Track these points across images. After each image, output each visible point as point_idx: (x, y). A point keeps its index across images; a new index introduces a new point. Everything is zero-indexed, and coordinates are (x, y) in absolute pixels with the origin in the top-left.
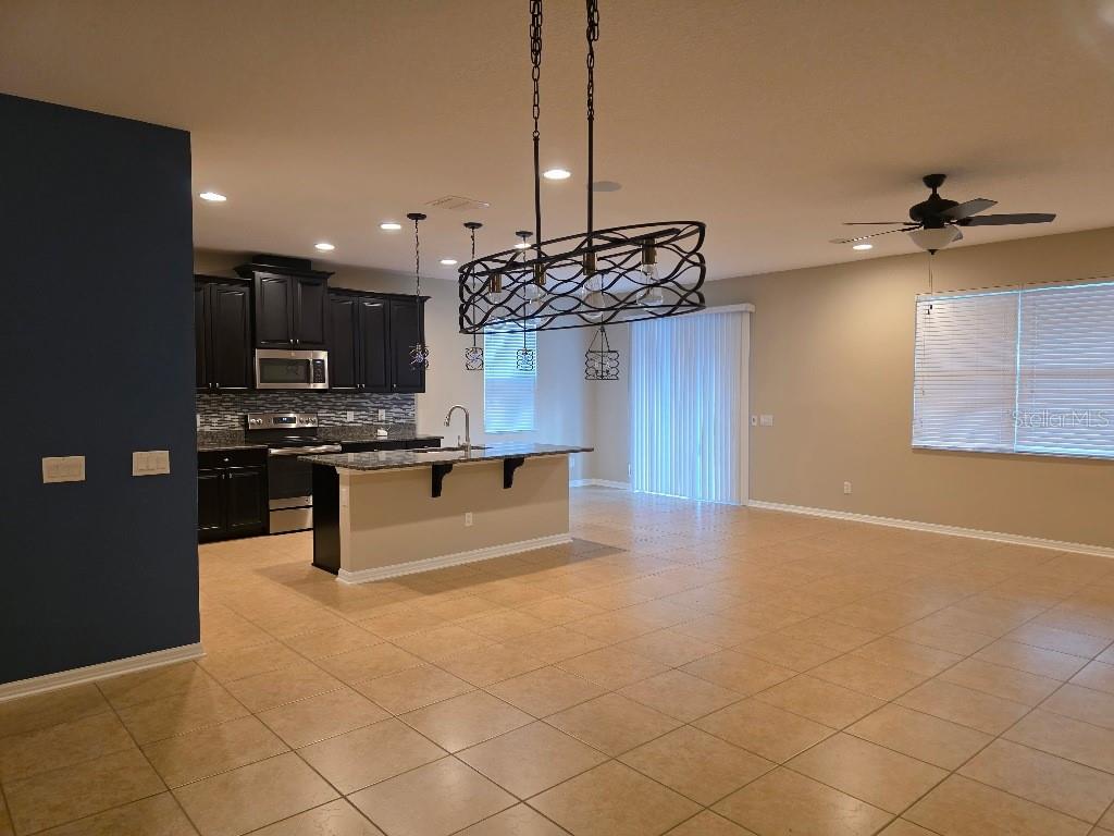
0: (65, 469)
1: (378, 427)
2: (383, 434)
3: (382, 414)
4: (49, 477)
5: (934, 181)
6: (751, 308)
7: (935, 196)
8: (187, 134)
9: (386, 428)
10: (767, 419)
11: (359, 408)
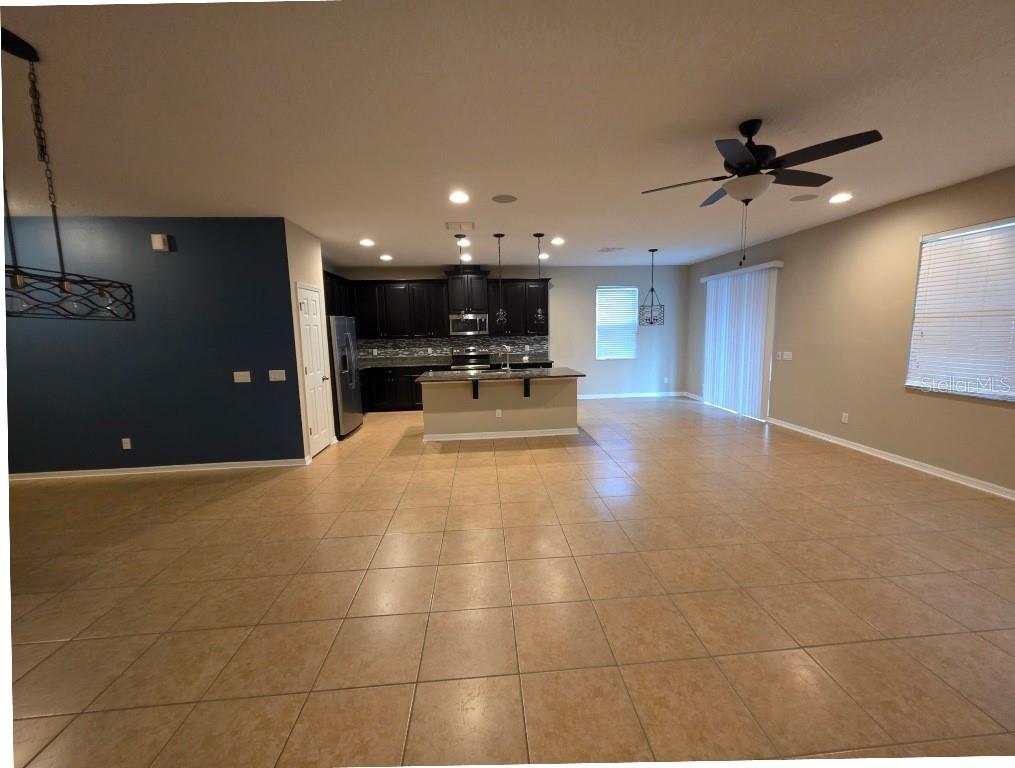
0: (242, 377)
1: (524, 355)
2: (526, 359)
3: (527, 348)
4: (237, 380)
5: (750, 127)
6: (780, 264)
7: (750, 144)
8: (281, 220)
9: (529, 355)
10: (788, 355)
11: (513, 344)
